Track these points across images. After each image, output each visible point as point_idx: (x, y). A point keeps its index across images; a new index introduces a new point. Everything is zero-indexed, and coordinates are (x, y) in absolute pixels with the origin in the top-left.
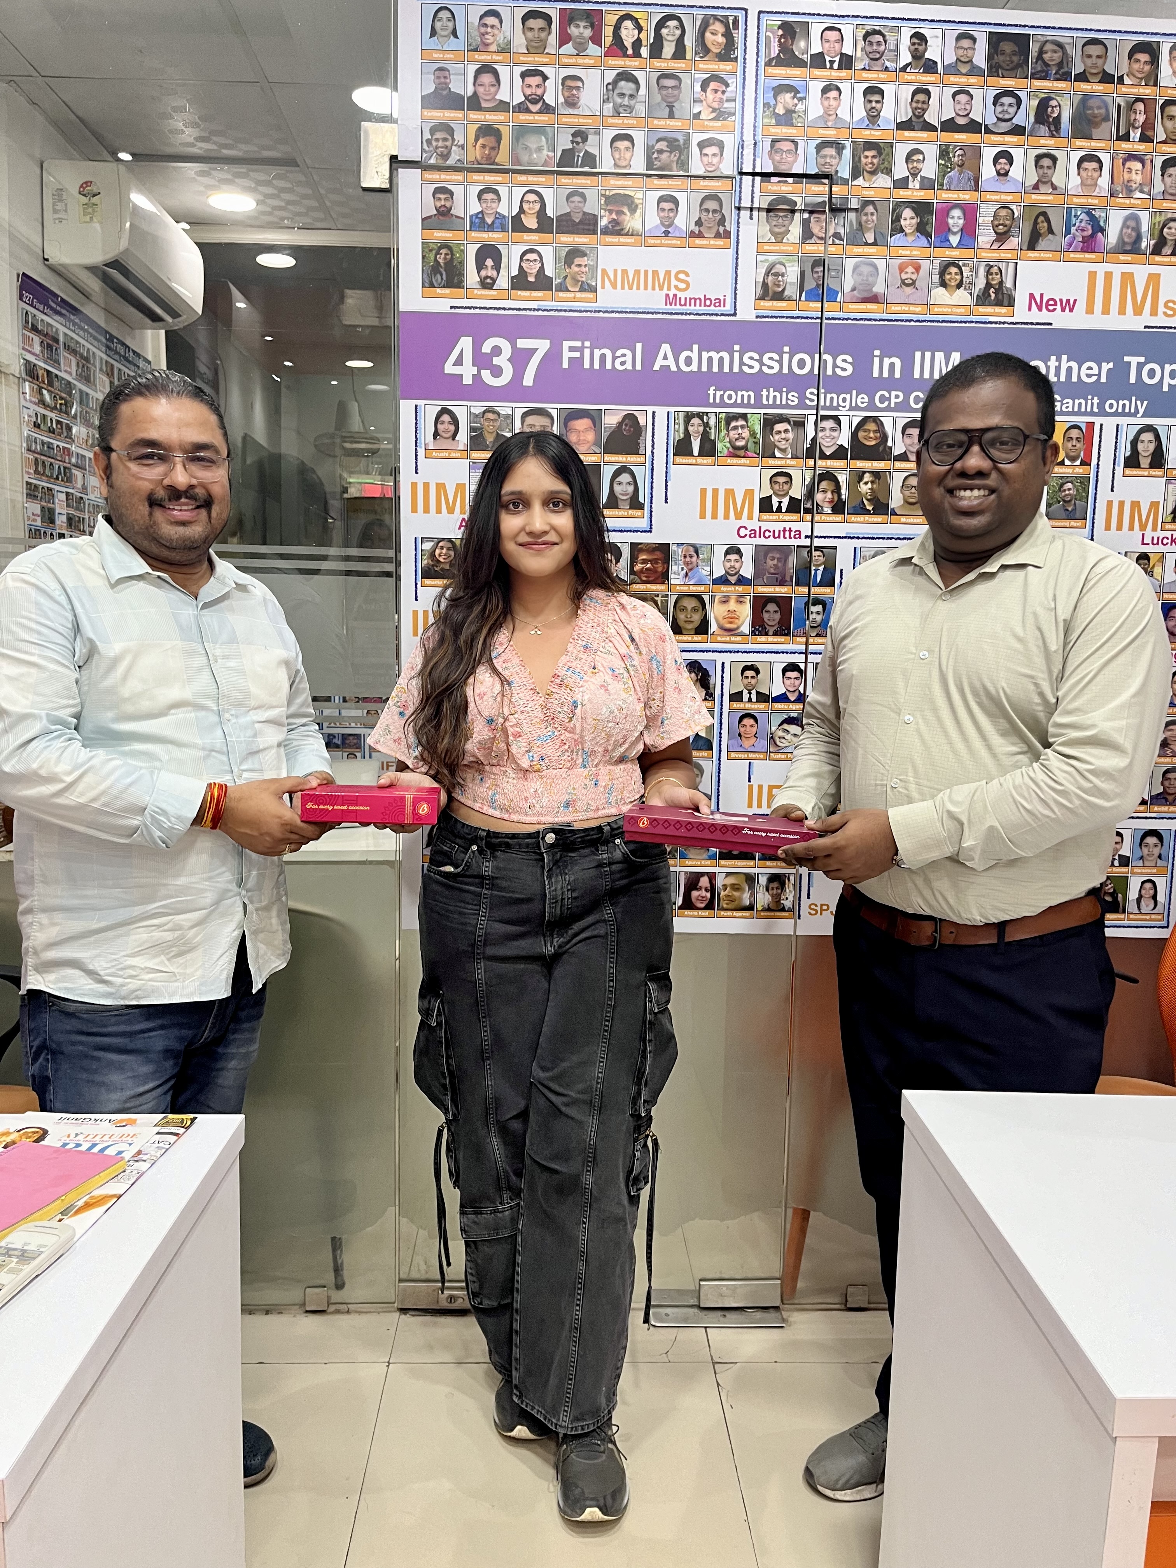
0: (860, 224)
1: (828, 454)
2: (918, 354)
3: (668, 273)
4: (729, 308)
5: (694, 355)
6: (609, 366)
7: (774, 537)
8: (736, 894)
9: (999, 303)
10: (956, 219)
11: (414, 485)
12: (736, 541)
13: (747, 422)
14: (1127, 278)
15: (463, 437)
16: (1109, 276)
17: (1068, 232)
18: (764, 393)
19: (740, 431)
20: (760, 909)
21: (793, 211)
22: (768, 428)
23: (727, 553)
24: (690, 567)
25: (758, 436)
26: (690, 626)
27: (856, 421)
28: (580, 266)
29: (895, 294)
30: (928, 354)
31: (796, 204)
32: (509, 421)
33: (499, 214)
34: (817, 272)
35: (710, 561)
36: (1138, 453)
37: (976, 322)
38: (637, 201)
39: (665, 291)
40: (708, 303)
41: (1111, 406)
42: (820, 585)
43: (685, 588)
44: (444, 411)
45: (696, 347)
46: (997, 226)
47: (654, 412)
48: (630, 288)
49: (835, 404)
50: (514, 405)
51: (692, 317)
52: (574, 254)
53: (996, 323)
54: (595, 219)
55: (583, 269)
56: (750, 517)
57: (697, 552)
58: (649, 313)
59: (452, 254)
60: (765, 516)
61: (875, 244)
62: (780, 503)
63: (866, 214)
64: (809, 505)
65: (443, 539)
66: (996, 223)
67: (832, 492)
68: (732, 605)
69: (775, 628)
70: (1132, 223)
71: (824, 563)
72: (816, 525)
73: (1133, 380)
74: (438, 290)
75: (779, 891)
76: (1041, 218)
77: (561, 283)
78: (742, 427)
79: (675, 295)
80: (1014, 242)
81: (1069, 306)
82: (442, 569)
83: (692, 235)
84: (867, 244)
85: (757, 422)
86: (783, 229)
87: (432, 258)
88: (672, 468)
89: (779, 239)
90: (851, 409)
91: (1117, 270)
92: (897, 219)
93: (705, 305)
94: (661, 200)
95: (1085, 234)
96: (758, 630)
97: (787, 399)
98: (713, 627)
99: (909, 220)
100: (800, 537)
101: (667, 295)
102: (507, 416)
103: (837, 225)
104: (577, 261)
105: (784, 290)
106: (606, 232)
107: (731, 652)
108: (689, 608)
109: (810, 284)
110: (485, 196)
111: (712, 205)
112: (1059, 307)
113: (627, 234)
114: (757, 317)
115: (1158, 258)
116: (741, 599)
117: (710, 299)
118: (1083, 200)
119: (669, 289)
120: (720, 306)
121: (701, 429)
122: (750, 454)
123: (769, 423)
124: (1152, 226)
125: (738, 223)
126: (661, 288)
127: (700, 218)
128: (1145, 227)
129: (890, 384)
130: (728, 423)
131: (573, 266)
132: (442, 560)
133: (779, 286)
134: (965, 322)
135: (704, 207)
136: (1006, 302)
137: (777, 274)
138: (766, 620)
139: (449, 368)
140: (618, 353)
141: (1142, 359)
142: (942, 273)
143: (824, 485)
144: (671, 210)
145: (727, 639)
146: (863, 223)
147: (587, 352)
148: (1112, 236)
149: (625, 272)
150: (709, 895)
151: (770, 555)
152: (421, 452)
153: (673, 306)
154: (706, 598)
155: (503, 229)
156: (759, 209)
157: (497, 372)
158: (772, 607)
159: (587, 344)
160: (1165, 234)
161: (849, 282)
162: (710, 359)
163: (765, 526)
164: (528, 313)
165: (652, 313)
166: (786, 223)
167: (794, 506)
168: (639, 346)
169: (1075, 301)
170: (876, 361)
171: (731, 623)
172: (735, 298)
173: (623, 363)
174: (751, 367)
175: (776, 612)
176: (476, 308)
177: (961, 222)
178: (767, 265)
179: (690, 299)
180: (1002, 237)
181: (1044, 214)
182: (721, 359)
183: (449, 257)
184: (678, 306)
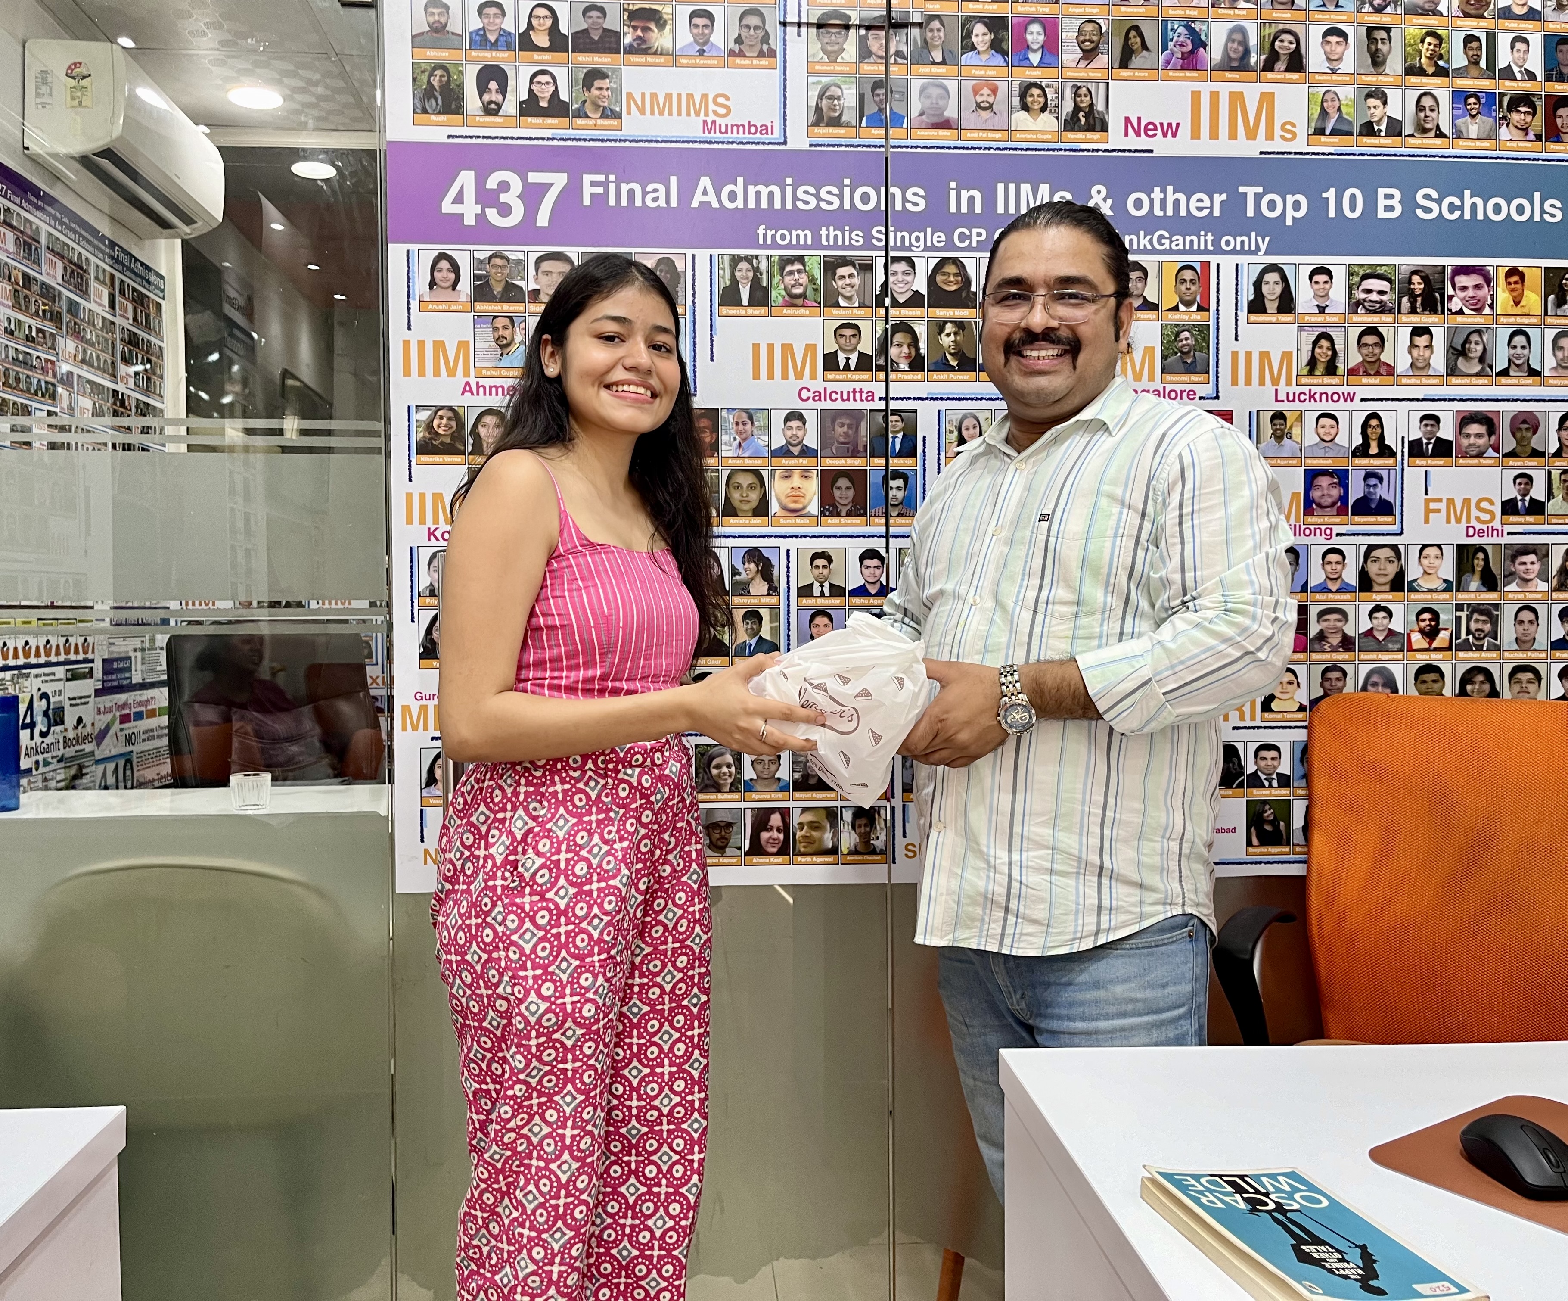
0: (925, 41)
1: (901, 301)
2: (1001, 187)
3: (705, 97)
4: (777, 135)
5: (739, 190)
6: (638, 203)
7: (843, 400)
8: (815, 834)
9: (1090, 128)
10: (1035, 35)
11: (407, 344)
12: (798, 405)
13: (804, 265)
14: (1237, 99)
15: (466, 286)
16: (1215, 96)
17: (1165, 48)
18: (823, 232)
19: (796, 276)
20: (845, 851)
21: (847, 27)
22: (829, 274)
23: (788, 419)
24: (744, 436)
25: (818, 282)
26: (746, 507)
27: (933, 263)
28: (601, 89)
29: (970, 119)
30: (1012, 187)
31: (849, 18)
32: (520, 268)
33: (504, 31)
34: (878, 95)
35: (767, 428)
36: (1263, 297)
37: (1066, 150)
38: (665, 16)
39: (702, 117)
40: (753, 130)
41: (1228, 243)
42: (900, 455)
43: (739, 461)
44: (442, 256)
45: (740, 180)
46: (1083, 42)
47: (694, 256)
48: (661, 113)
49: (907, 244)
50: (526, 248)
51: (735, 146)
52: (592, 76)
53: (1088, 150)
54: (617, 36)
55: (605, 93)
56: (813, 377)
57: (751, 418)
58: (684, 142)
59: (449, 76)
60: (831, 375)
61: (943, 63)
62: (848, 359)
63: (932, 30)
64: (882, 362)
65: (443, 407)
66: (1082, 38)
67: (909, 346)
68: (796, 480)
69: (849, 507)
70: (1238, 37)
71: (903, 429)
72: (891, 384)
73: (1250, 213)
74: (433, 117)
75: (868, 829)
76: (1133, 33)
77: (578, 109)
78: (799, 271)
79: (714, 122)
80: (1103, 60)
81: (1171, 130)
82: (442, 443)
83: (731, 53)
84: (934, 63)
85: (816, 266)
86: (836, 48)
87: (425, 81)
88: (718, 320)
89: (833, 59)
90: (926, 249)
91: (1224, 89)
92: (967, 35)
93: (750, 133)
94: (694, 14)
95: (1185, 49)
96: (828, 510)
97: (851, 238)
98: (774, 507)
99: (981, 35)
100: (873, 400)
101: (705, 122)
102: (518, 262)
103: (899, 42)
104: (598, 83)
105: (841, 115)
106: (630, 50)
107: (797, 537)
108: (745, 486)
109: (871, 108)
110: (487, 10)
111: (753, 21)
112: (1159, 132)
113: (655, 53)
114: (811, 145)
115: (1270, 75)
116: (807, 474)
117: (755, 126)
118: (1180, 12)
119: (707, 114)
120: (767, 133)
121: (751, 274)
122: (809, 303)
123: (830, 266)
124: (1262, 39)
125: (784, 40)
126: (697, 114)
127: (740, 35)
128: (1253, 41)
129: (970, 220)
130: (782, 269)
131: (593, 89)
132: (441, 431)
133: (835, 110)
134: (1053, 150)
135: (744, 22)
136: (1098, 127)
137: (832, 98)
138: (837, 498)
139: (447, 207)
140: (649, 188)
141: (1260, 189)
142: (1023, 96)
143: (899, 337)
144: (706, 26)
145: (792, 521)
146: (929, 40)
147: (612, 187)
148: (1216, 51)
149: (654, 96)
150: (781, 836)
151: (839, 421)
152: (414, 304)
153: (712, 134)
154: (765, 474)
155: (509, 47)
156: (808, 25)
157: (505, 210)
158: (843, 482)
159: (612, 177)
160: (1276, 47)
161: (916, 107)
162: (758, 194)
163: (831, 387)
164: (540, 142)
165: (688, 142)
166: (840, 40)
167: (864, 363)
168: (673, 180)
169: (1178, 125)
170: (953, 194)
171: (795, 502)
172: (785, 125)
173: (655, 200)
174: (807, 203)
175: (848, 488)
176: (479, 137)
177: (1041, 38)
178: (820, 87)
179: (732, 126)
180: (1089, 54)
181: (1136, 28)
182: (771, 195)
183: (445, 79)
184: (718, 134)
